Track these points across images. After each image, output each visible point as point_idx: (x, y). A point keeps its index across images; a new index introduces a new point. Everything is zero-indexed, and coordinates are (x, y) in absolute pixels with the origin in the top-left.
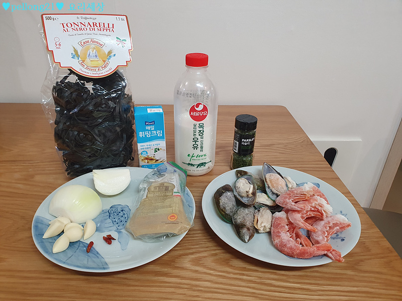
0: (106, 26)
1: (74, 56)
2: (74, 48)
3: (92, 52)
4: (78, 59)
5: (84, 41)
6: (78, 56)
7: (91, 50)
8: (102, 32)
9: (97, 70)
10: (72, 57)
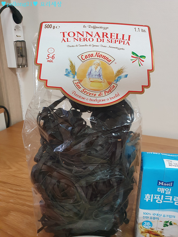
0: (120, 37)
1: (69, 73)
2: (71, 62)
3: (94, 70)
4: (74, 77)
5: (87, 54)
6: (74, 73)
7: (93, 67)
8: (113, 45)
9: (97, 96)
10: (66, 75)
